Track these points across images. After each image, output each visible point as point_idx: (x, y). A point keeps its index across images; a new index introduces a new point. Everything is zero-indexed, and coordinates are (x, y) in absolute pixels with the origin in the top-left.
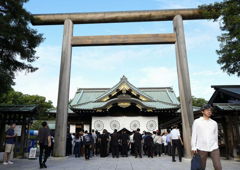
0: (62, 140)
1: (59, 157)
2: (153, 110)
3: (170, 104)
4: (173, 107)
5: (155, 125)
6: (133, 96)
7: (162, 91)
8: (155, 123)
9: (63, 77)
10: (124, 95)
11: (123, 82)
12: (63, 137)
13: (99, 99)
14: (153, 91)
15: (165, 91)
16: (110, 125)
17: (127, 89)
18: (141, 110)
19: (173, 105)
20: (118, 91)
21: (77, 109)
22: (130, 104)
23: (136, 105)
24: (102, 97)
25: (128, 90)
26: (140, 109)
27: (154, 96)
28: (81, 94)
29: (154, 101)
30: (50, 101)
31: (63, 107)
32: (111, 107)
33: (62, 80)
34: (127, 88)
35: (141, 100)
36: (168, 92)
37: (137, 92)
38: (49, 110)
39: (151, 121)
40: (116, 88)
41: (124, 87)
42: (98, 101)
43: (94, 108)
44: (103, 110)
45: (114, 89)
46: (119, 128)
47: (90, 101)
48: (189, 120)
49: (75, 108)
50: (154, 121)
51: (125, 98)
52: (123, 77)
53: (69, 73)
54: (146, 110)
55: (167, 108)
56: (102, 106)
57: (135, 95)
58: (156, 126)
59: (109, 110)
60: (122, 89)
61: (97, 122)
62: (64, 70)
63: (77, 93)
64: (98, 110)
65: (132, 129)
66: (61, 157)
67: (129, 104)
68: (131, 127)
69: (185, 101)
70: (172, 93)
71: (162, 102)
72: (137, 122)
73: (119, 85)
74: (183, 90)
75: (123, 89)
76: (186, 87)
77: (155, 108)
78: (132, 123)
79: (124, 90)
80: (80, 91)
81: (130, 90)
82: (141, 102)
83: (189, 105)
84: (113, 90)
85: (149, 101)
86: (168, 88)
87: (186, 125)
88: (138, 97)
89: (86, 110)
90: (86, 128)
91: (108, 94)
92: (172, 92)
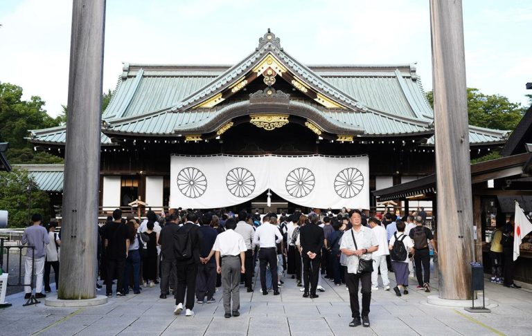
0: (84, 251)
1: (77, 298)
2: (355, 138)
3: (406, 120)
4: (416, 129)
5: (361, 183)
6: (298, 94)
7: (385, 77)
8: (361, 175)
9: (80, 59)
10: (270, 93)
11: (268, 51)
12: (87, 241)
13: (191, 101)
14: (358, 77)
15: (394, 77)
16: (227, 180)
17: (278, 72)
18: (320, 138)
19: (414, 122)
20: (252, 79)
21: (125, 132)
22: (287, 120)
23: (306, 123)
24: (202, 95)
25: (281, 75)
26: (316, 136)
27: (361, 91)
28: (136, 81)
29: (359, 111)
30: (35, 98)
31: (85, 151)
32: (228, 126)
33: (80, 67)
34: (279, 68)
35: (321, 105)
36: (402, 81)
37: (309, 82)
38: (37, 134)
39: (348, 169)
40: (244, 68)
41: (271, 67)
42: (189, 109)
43: (177, 132)
44: (204, 136)
45: (240, 72)
46: (252, 191)
47: (163, 108)
48: (455, 192)
49: (116, 129)
50: (358, 171)
51: (272, 100)
52: (266, 36)
53: (100, 47)
54: (335, 136)
55: (396, 132)
56: (202, 124)
57: (304, 90)
58: (362, 186)
59: (221, 135)
60: (262, 72)
61: (186, 170)
62: (84, 36)
63: (124, 79)
64: (189, 135)
65: (291, 192)
66: (82, 298)
67: (282, 120)
68: (288, 188)
69: (447, 138)
70: (414, 83)
71: (384, 115)
72: (306, 171)
73: (253, 60)
74: (446, 105)
75: (266, 72)
76: (455, 97)
77: (362, 133)
78: (292, 174)
79: (270, 76)
80: (131, 73)
81: (289, 75)
82: (319, 112)
83: (458, 150)
84: (234, 76)
85: (343, 110)
86: (401, 68)
87: (446, 206)
88: (310, 96)
89: (151, 137)
90: (153, 190)
91: (219, 86)
92: (414, 80)
